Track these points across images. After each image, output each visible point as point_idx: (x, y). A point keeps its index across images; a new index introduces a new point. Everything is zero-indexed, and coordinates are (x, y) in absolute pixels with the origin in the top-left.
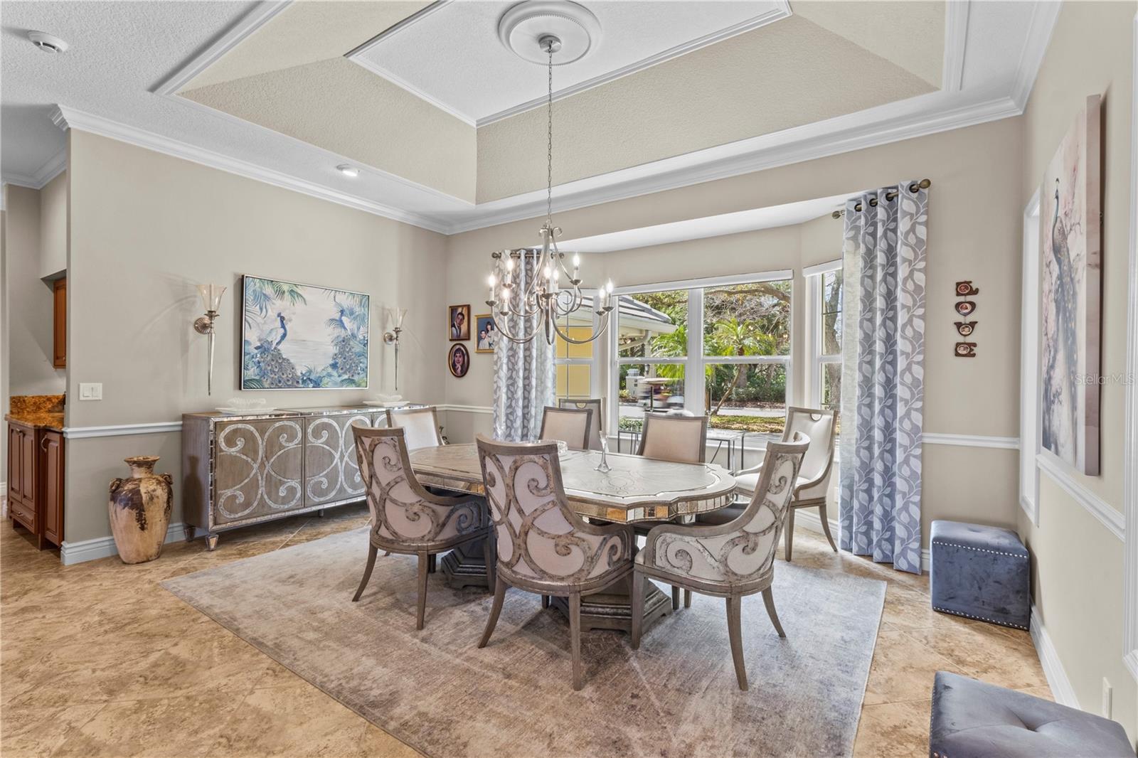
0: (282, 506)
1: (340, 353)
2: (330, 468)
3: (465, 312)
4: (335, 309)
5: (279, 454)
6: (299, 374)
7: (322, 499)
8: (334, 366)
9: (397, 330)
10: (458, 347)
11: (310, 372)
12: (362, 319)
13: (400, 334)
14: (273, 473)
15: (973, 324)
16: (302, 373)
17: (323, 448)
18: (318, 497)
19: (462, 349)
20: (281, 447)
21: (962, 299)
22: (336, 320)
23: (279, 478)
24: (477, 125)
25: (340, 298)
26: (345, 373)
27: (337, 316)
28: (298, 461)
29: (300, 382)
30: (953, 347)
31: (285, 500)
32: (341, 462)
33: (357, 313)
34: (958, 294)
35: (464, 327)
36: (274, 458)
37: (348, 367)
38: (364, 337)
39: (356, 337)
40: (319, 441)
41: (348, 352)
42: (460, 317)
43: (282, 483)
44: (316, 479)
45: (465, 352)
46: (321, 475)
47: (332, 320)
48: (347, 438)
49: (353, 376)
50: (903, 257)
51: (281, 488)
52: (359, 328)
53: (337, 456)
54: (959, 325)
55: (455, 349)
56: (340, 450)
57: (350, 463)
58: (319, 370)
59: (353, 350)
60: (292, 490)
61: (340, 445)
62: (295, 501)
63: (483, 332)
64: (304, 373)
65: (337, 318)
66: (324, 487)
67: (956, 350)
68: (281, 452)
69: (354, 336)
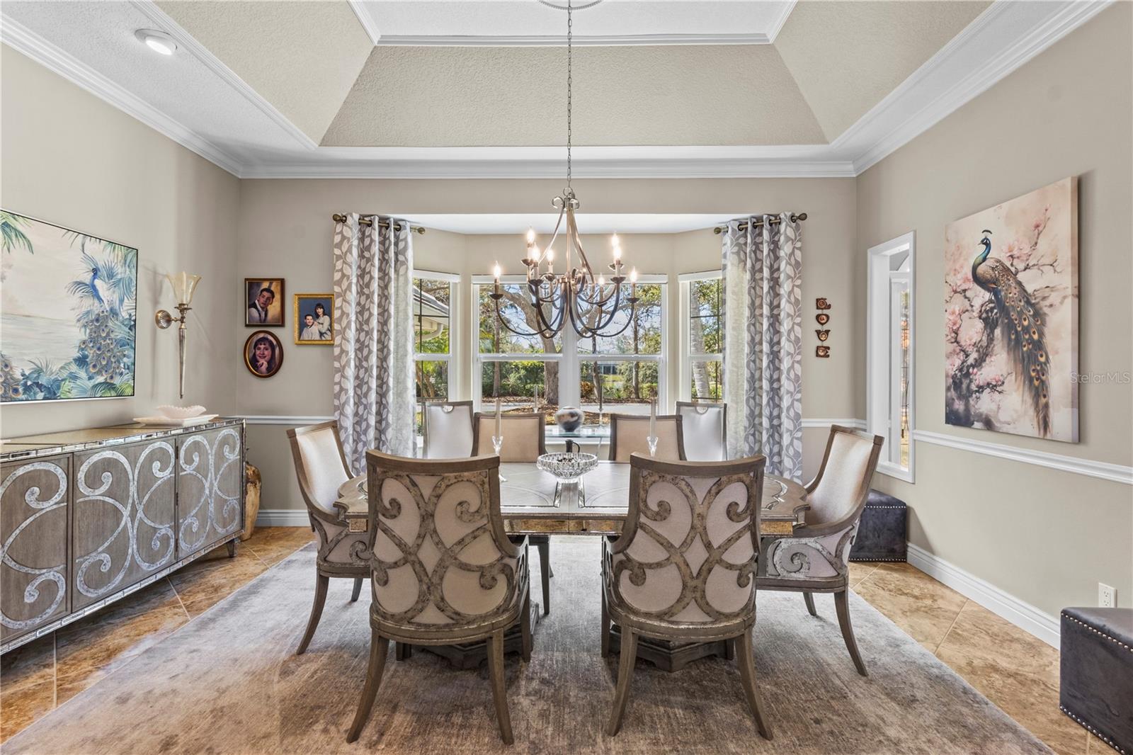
0: (29, 622)
1: (92, 340)
2: (115, 534)
3: (275, 287)
4: (84, 265)
5: (24, 525)
6: (18, 375)
7: (102, 591)
8: (81, 361)
9: (182, 308)
10: (261, 335)
11: (39, 371)
12: (128, 287)
13: (188, 314)
14: (12, 564)
15: (827, 332)
16: (23, 375)
17: (104, 502)
18: (95, 589)
19: (270, 338)
20: (29, 511)
21: (820, 312)
22: (86, 285)
23: (24, 570)
24: (379, 42)
25: (91, 246)
26: (99, 373)
27: (87, 278)
28: (61, 532)
29: (21, 390)
30: (815, 349)
31: (36, 609)
32: (133, 521)
33: (119, 277)
34: (818, 308)
35: (274, 309)
36: (14, 535)
37: (104, 363)
38: (130, 315)
39: (117, 315)
40: (98, 492)
41: (105, 339)
42: (266, 294)
43: (29, 579)
44: (93, 558)
45: (275, 343)
46: (100, 549)
47: (79, 283)
48: (141, 481)
49: (112, 378)
50: (788, 275)
51: (29, 588)
52: (121, 301)
53: (126, 512)
54: (818, 332)
55: (255, 338)
56: (130, 501)
57: (146, 521)
58: (55, 368)
59: (112, 336)
60: (49, 587)
61: (131, 494)
62: (54, 607)
63: (310, 318)
64: (27, 373)
65: (88, 281)
66: (104, 569)
67: (817, 352)
68: (28, 521)
69: (114, 313)
